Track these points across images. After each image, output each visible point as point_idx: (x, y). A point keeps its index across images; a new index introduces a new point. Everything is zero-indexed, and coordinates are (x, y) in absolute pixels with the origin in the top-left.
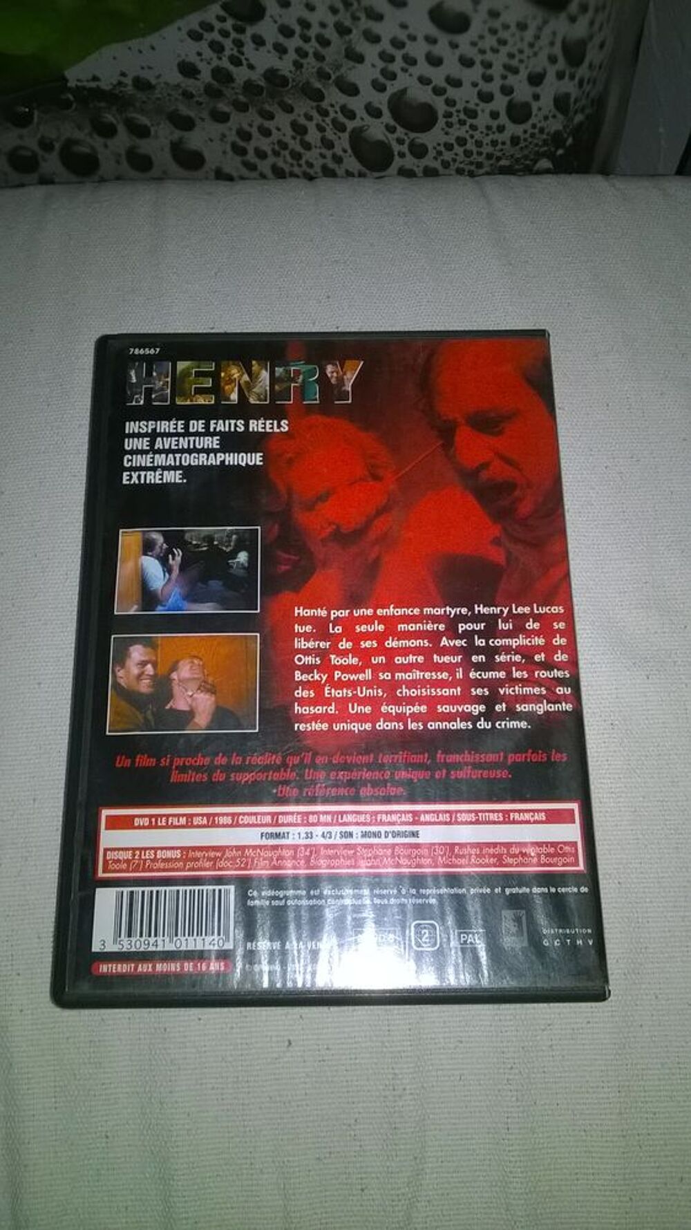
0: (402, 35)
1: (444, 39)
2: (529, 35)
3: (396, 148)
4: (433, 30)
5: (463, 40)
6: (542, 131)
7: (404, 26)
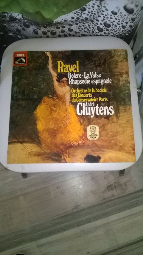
0: (107, 14)
1: (113, 15)
2: (126, 17)
3: (104, 29)
4: (112, 14)
5: (116, 16)
6: (127, 30)
7: (107, 13)
